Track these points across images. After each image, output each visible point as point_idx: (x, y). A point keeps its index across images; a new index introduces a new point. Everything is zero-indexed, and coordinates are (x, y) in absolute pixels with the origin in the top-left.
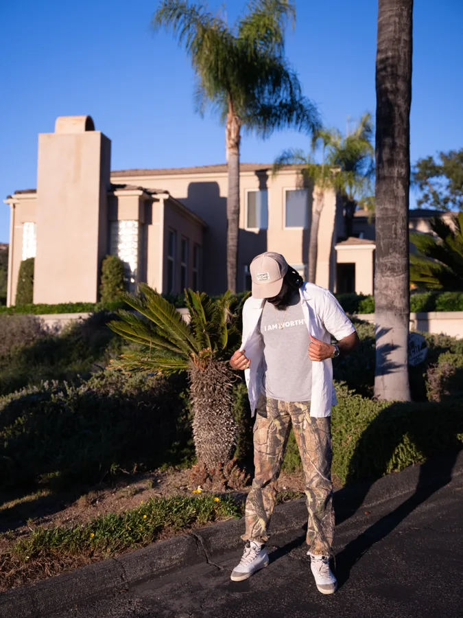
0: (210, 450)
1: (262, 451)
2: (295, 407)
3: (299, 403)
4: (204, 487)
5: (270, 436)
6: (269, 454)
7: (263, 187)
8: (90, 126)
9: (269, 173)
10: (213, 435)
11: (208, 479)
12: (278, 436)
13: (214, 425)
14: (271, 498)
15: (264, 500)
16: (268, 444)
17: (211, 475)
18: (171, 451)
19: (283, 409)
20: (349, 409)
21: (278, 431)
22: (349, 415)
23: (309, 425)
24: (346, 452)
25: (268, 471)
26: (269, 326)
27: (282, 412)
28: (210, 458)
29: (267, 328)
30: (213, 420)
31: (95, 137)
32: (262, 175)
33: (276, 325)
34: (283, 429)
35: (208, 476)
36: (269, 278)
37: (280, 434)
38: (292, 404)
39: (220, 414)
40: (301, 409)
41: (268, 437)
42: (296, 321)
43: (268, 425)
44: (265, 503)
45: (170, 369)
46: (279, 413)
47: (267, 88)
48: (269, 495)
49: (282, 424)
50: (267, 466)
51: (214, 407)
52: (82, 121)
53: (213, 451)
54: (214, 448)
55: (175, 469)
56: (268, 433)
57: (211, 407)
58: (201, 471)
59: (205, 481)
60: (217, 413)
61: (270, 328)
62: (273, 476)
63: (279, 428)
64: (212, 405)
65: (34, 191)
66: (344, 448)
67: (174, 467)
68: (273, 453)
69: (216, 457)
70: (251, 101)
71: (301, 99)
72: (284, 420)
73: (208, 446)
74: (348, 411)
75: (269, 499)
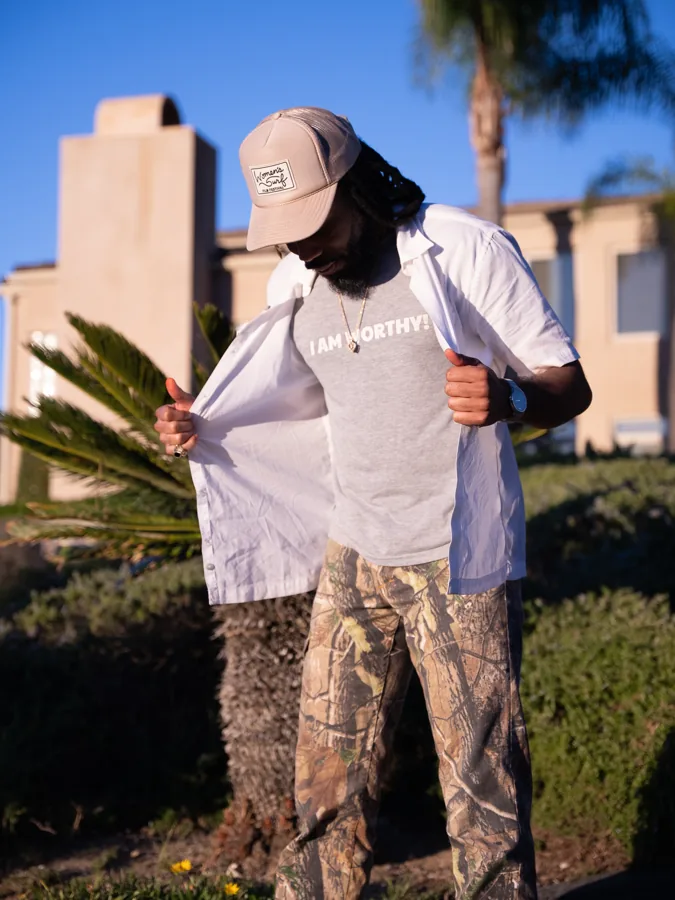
0: (262, 760)
1: (317, 717)
2: (398, 581)
3: (406, 569)
4: (246, 867)
5: (336, 670)
6: (334, 728)
7: (564, 248)
8: (170, 115)
9: (576, 215)
10: (269, 718)
11: (258, 847)
12: (361, 672)
13: (272, 691)
14: (346, 870)
15: (325, 876)
16: (332, 695)
17: (266, 832)
18: (193, 779)
19: (370, 590)
20: (657, 653)
21: (358, 658)
22: (656, 668)
23: (432, 636)
24: (637, 768)
25: (336, 780)
26: (322, 341)
27: (369, 597)
28: (262, 785)
29: (316, 348)
30: (271, 677)
31: (180, 142)
32: (561, 221)
33: (339, 336)
34: (377, 650)
35: (258, 835)
36: (289, 183)
37: (368, 666)
38: (387, 571)
39: (291, 662)
40: (410, 588)
41: (330, 672)
42: (390, 324)
43: (330, 636)
44: (327, 883)
45: (163, 544)
46: (360, 600)
47: (567, 21)
48: (342, 858)
49: (373, 636)
50: (332, 767)
51: (274, 643)
52: (152, 107)
53: (268, 766)
54: (273, 757)
55: (197, 827)
56: (331, 662)
57: (266, 641)
58: (239, 821)
59: (248, 850)
60: (282, 659)
61: (323, 346)
62: (350, 798)
63: (363, 646)
64: (269, 637)
65: (50, 265)
66: (634, 755)
67: (195, 820)
68: (349, 726)
69: (277, 782)
70: (529, 52)
71: (649, 37)
72: (379, 625)
73: (256, 752)
74: (655, 659)
75: (339, 873)
